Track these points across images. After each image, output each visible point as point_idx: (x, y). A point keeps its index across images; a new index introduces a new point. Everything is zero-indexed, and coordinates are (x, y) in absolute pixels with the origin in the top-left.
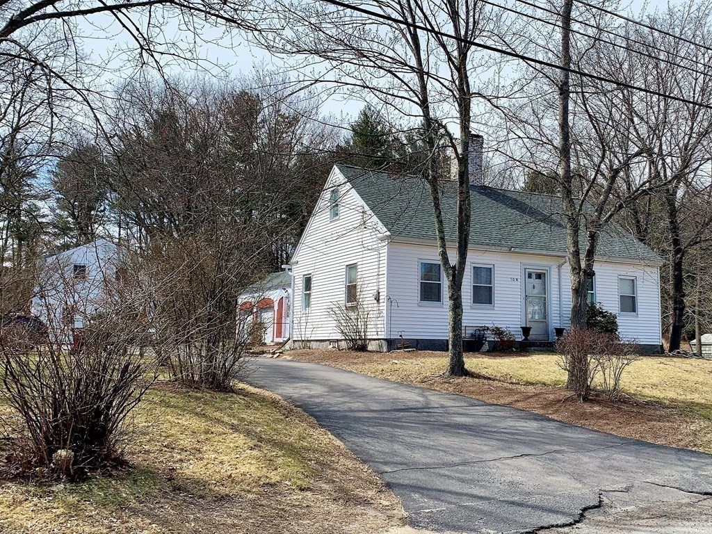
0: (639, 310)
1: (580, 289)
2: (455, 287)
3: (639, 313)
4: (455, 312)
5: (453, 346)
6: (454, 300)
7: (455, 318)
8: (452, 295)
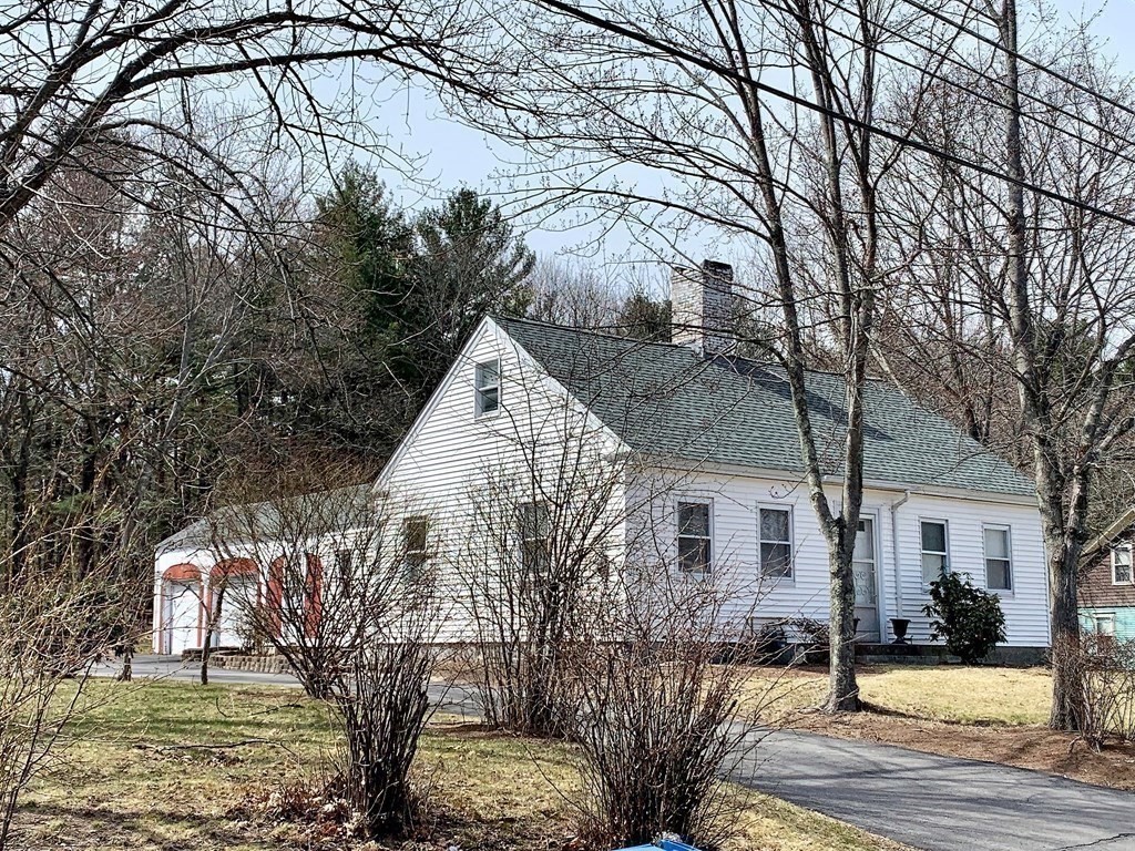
0: (1016, 585)
1: (1067, 562)
2: (844, 556)
3: (1016, 591)
4: (845, 599)
5: (842, 658)
6: (844, 578)
7: (843, 610)
8: (840, 570)
